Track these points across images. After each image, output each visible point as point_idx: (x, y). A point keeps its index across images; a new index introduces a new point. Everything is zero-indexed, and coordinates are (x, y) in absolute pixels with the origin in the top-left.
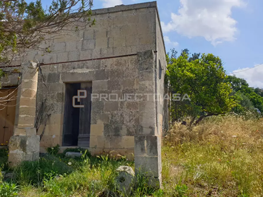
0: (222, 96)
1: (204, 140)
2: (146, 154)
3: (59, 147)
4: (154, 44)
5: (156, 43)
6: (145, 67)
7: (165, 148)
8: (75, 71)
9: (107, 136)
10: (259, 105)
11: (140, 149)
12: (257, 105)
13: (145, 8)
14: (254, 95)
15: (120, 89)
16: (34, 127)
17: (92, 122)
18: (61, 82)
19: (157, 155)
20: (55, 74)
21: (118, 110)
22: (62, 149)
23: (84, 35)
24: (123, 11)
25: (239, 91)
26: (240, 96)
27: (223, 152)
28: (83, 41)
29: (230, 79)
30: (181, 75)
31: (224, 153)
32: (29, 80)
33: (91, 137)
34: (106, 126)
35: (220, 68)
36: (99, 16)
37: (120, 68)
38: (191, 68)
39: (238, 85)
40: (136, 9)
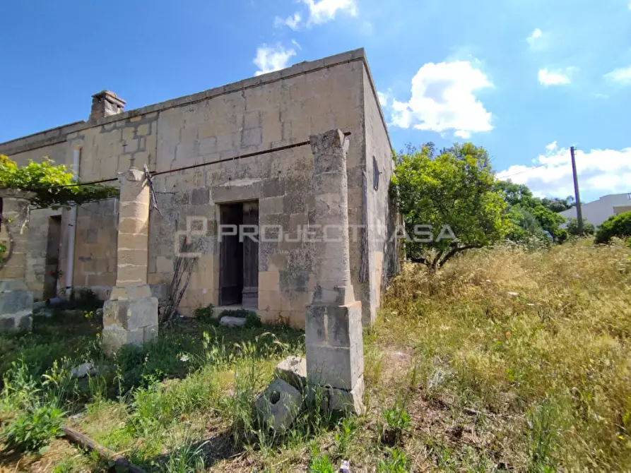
0: (489, 216)
1: (455, 294)
2: (327, 342)
3: (213, 309)
4: (362, 128)
5: (364, 126)
6: (325, 165)
7: (382, 312)
8: (232, 183)
9: (284, 291)
10: (550, 225)
11: (316, 332)
12: (546, 226)
13: (344, 62)
14: (542, 209)
15: (304, 210)
16: (145, 282)
17: (260, 267)
18: (212, 203)
19: (349, 346)
20: (201, 190)
21: (301, 248)
22: (218, 310)
23: (244, 122)
24: (305, 73)
25: (519, 204)
26: (519, 212)
27: (490, 320)
28: (242, 132)
29: (502, 186)
30: (417, 182)
31: (492, 323)
32: (129, 202)
33: (259, 292)
34: (284, 275)
35: (485, 166)
36: (266, 86)
37: (303, 173)
38: (434, 170)
39: (515, 195)
40: (328, 67)
